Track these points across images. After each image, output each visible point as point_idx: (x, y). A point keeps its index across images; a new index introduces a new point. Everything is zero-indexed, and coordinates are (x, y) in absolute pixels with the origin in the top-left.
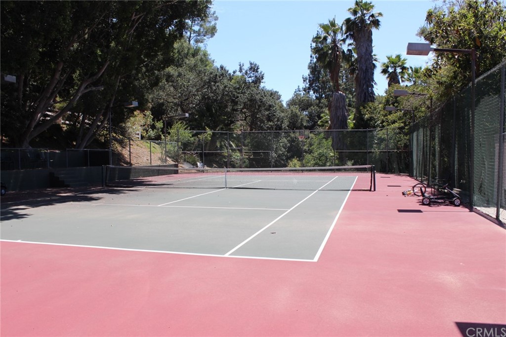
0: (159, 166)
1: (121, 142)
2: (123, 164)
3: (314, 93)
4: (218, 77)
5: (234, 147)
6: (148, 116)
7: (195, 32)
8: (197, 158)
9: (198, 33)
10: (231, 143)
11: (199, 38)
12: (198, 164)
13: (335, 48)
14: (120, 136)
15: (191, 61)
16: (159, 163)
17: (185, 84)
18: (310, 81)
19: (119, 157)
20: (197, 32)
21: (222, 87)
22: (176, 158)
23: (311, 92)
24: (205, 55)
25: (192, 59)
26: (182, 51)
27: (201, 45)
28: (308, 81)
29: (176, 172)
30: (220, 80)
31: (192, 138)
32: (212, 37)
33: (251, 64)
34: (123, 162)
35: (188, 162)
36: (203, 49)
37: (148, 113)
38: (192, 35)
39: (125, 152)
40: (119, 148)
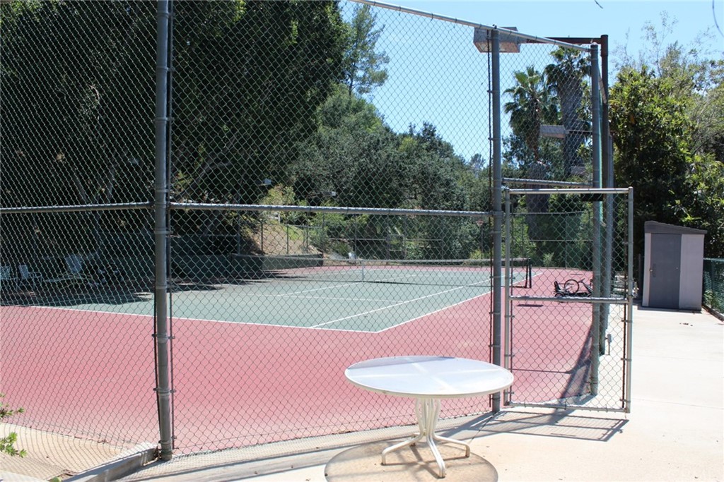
0: (299, 256)
1: (253, 227)
2: (254, 253)
3: (518, 160)
4: (381, 143)
5: (400, 234)
6: (289, 193)
7: (358, 79)
8: (349, 247)
9: (363, 80)
10: (396, 228)
11: (363, 86)
12: (350, 254)
13: (532, 105)
14: (252, 219)
15: (351, 119)
16: (300, 252)
17: (337, 151)
18: (512, 144)
19: (249, 245)
20: (361, 78)
21: (384, 156)
22: (322, 247)
23: (515, 159)
24: (370, 110)
25: (352, 116)
26: (339, 106)
27: (365, 96)
28: (509, 144)
29: (321, 264)
30: (383, 147)
31: (345, 222)
32: (380, 85)
33: (425, 125)
34: (254, 251)
35: (337, 252)
36: (368, 101)
37: (289, 189)
38: (354, 83)
39: (257, 239)
40: (251, 234)
